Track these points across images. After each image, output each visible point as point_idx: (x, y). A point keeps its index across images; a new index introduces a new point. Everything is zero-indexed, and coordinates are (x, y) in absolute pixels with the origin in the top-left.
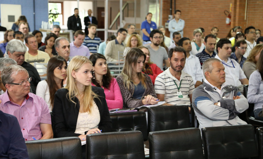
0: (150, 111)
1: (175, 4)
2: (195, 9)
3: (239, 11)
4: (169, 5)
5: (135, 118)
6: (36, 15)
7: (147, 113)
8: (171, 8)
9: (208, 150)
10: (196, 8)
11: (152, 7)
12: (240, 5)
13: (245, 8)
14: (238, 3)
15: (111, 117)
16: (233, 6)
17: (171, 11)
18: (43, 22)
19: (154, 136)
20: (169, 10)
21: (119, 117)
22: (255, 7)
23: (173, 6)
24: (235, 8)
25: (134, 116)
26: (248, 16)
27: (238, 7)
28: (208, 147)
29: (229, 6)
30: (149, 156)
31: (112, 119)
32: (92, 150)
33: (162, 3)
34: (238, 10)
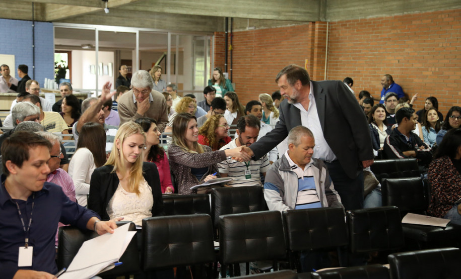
0: (215, 194)
1: (232, 58)
2: (259, 66)
3: (317, 69)
4: (223, 58)
5: (196, 202)
6: (36, 70)
7: (210, 195)
8: (227, 63)
9: (290, 238)
10: (259, 63)
11: (199, 61)
12: (318, 62)
13: (324, 66)
14: (315, 59)
15: (164, 202)
16: (309, 63)
17: (227, 66)
18: (46, 79)
19: (226, 220)
20: (224, 65)
21: (175, 201)
22: (337, 65)
23: (229, 60)
24: (312, 65)
25: (194, 200)
26: (328, 77)
27: (315, 64)
28: (290, 234)
29: (304, 62)
30: (218, 248)
31: (166, 204)
32: (149, 237)
33: (214, 55)
34: (315, 68)
